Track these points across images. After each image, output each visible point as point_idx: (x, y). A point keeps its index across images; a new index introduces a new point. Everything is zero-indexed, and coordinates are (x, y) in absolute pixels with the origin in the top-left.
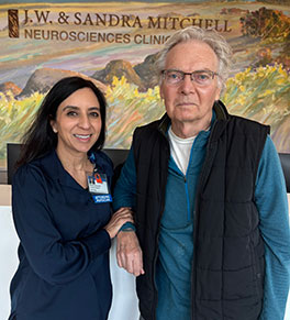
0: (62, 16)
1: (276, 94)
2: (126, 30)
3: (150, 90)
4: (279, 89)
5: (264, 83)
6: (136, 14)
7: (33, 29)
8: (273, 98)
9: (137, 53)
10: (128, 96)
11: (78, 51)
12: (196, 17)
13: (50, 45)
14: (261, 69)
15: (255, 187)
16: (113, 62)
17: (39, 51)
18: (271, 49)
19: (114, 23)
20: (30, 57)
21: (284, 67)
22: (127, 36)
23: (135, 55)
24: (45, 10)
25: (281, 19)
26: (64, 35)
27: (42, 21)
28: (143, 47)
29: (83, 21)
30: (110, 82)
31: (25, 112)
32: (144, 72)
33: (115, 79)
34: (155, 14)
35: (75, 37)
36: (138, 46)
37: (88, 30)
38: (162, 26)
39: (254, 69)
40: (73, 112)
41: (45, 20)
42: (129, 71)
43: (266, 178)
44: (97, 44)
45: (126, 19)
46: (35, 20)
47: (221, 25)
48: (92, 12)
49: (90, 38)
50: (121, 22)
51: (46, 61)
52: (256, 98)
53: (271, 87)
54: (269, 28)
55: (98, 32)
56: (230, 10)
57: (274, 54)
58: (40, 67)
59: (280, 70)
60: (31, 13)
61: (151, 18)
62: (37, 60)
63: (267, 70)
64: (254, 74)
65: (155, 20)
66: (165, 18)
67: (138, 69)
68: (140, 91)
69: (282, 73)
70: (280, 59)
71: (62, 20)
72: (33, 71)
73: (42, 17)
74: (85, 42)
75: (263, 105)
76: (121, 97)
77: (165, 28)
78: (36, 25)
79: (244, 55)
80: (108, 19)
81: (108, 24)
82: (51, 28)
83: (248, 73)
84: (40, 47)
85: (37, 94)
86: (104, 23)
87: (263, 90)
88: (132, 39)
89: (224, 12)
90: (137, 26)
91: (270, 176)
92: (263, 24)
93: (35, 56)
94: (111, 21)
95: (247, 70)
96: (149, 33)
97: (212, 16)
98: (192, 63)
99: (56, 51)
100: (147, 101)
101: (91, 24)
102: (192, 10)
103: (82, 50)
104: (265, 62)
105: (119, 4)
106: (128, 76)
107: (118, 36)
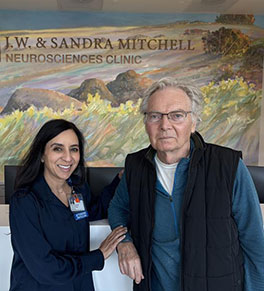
0: (40, 41)
1: (239, 105)
2: (99, 51)
3: (122, 105)
4: (241, 100)
5: (227, 95)
6: (106, 37)
7: (14, 53)
8: (236, 108)
9: (109, 72)
10: (102, 111)
11: (55, 71)
12: (162, 38)
13: (29, 67)
14: (224, 82)
15: (232, 204)
16: (88, 81)
17: (19, 73)
18: (232, 64)
19: (87, 45)
20: (11, 78)
21: (245, 80)
22: (99, 57)
23: (108, 74)
24: (24, 37)
25: (239, 37)
26: (42, 58)
27: (22, 46)
28: (114, 66)
29: (59, 45)
30: (84, 99)
31: (6, 129)
32: (116, 89)
33: (90, 96)
34: (124, 37)
35: (52, 59)
36: (110, 66)
37: (64, 52)
38: (131, 47)
39: (217, 82)
40: (58, 148)
41: (25, 45)
42: (103, 89)
43: (240, 196)
44: (72, 65)
45: (98, 42)
46: (15, 45)
47: (185, 44)
48: (67, 36)
49: (65, 59)
50: (94, 44)
51: (26, 81)
52: (220, 109)
53: (234, 99)
54: (228, 46)
55: (72, 54)
56: (193, 31)
57: (234, 68)
58: (20, 87)
59: (241, 82)
60: (12, 39)
61: (120, 40)
62: (17, 81)
63: (229, 84)
64: (217, 87)
65: (124, 42)
66: (134, 40)
67: (110, 86)
68: (113, 106)
69: (243, 86)
70: (241, 73)
71: (40, 45)
72: (13, 91)
73: (22, 42)
74: (61, 64)
75: (227, 115)
76: (95, 112)
77: (134, 48)
78: (16, 50)
79: (207, 70)
80: (81, 42)
81: (82, 46)
82: (30, 52)
83: (212, 86)
84: (20, 69)
85: (17, 111)
86: (78, 46)
87: (226, 101)
88: (104, 59)
89: (187, 33)
90: (108, 48)
91: (244, 194)
92: (223, 42)
93: (16, 77)
94: (84, 44)
95: (210, 84)
96: (120, 54)
97: (176, 37)
98: (168, 106)
99: (34, 72)
100: (119, 114)
101: (67, 47)
102: (158, 32)
103: (59, 71)
104: (227, 76)
105: (91, 29)
106: (101, 93)
107: (91, 57)
